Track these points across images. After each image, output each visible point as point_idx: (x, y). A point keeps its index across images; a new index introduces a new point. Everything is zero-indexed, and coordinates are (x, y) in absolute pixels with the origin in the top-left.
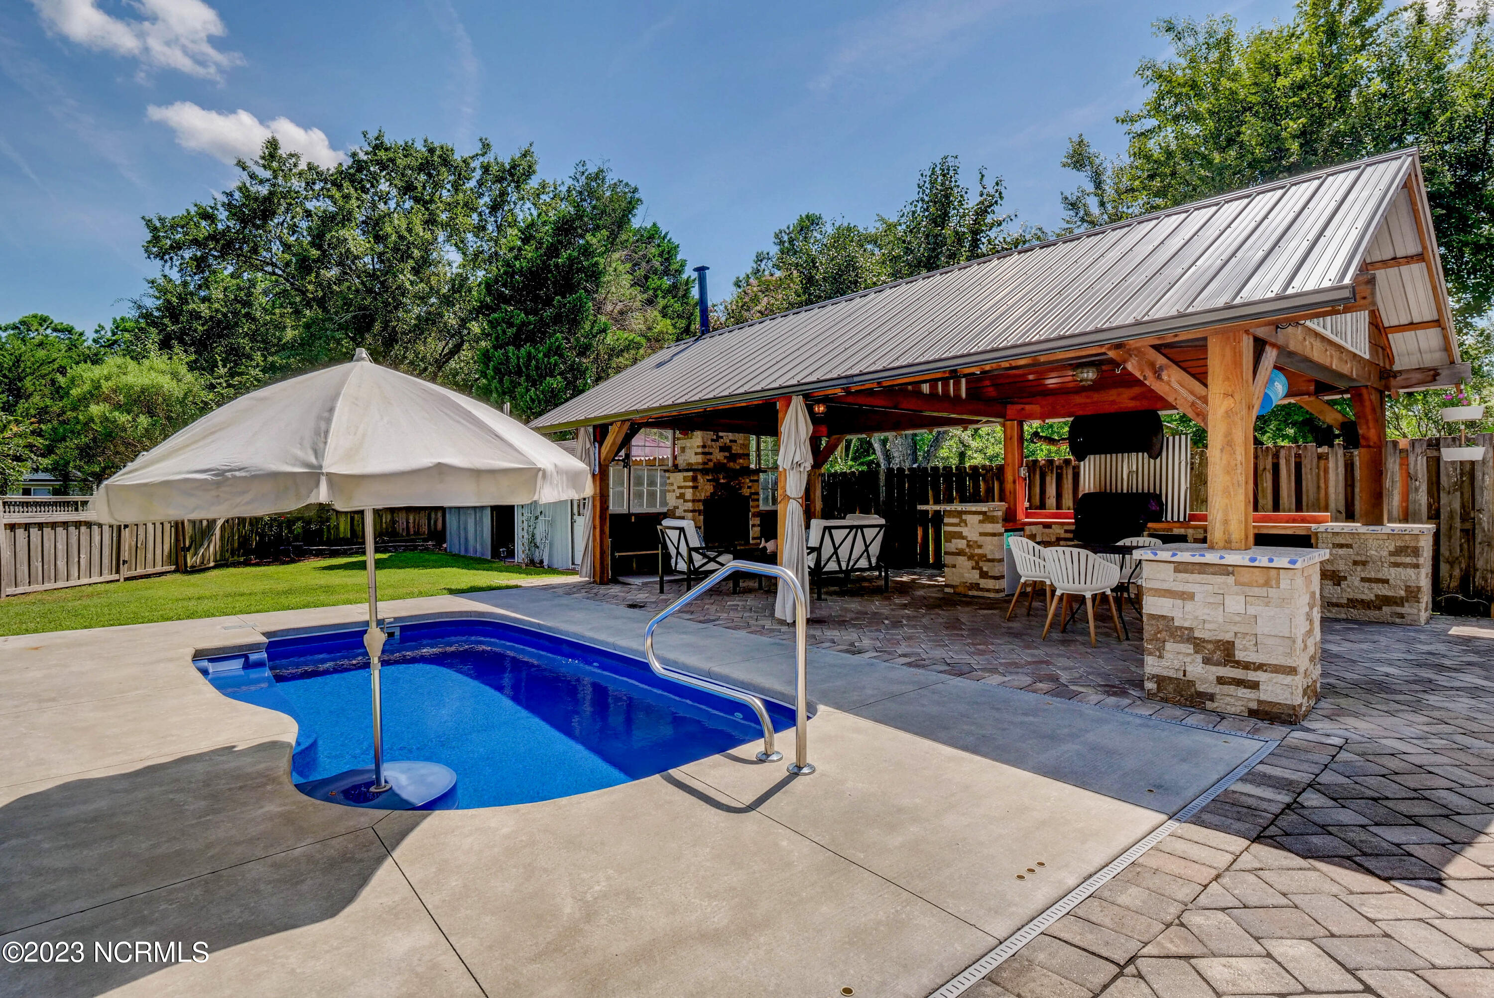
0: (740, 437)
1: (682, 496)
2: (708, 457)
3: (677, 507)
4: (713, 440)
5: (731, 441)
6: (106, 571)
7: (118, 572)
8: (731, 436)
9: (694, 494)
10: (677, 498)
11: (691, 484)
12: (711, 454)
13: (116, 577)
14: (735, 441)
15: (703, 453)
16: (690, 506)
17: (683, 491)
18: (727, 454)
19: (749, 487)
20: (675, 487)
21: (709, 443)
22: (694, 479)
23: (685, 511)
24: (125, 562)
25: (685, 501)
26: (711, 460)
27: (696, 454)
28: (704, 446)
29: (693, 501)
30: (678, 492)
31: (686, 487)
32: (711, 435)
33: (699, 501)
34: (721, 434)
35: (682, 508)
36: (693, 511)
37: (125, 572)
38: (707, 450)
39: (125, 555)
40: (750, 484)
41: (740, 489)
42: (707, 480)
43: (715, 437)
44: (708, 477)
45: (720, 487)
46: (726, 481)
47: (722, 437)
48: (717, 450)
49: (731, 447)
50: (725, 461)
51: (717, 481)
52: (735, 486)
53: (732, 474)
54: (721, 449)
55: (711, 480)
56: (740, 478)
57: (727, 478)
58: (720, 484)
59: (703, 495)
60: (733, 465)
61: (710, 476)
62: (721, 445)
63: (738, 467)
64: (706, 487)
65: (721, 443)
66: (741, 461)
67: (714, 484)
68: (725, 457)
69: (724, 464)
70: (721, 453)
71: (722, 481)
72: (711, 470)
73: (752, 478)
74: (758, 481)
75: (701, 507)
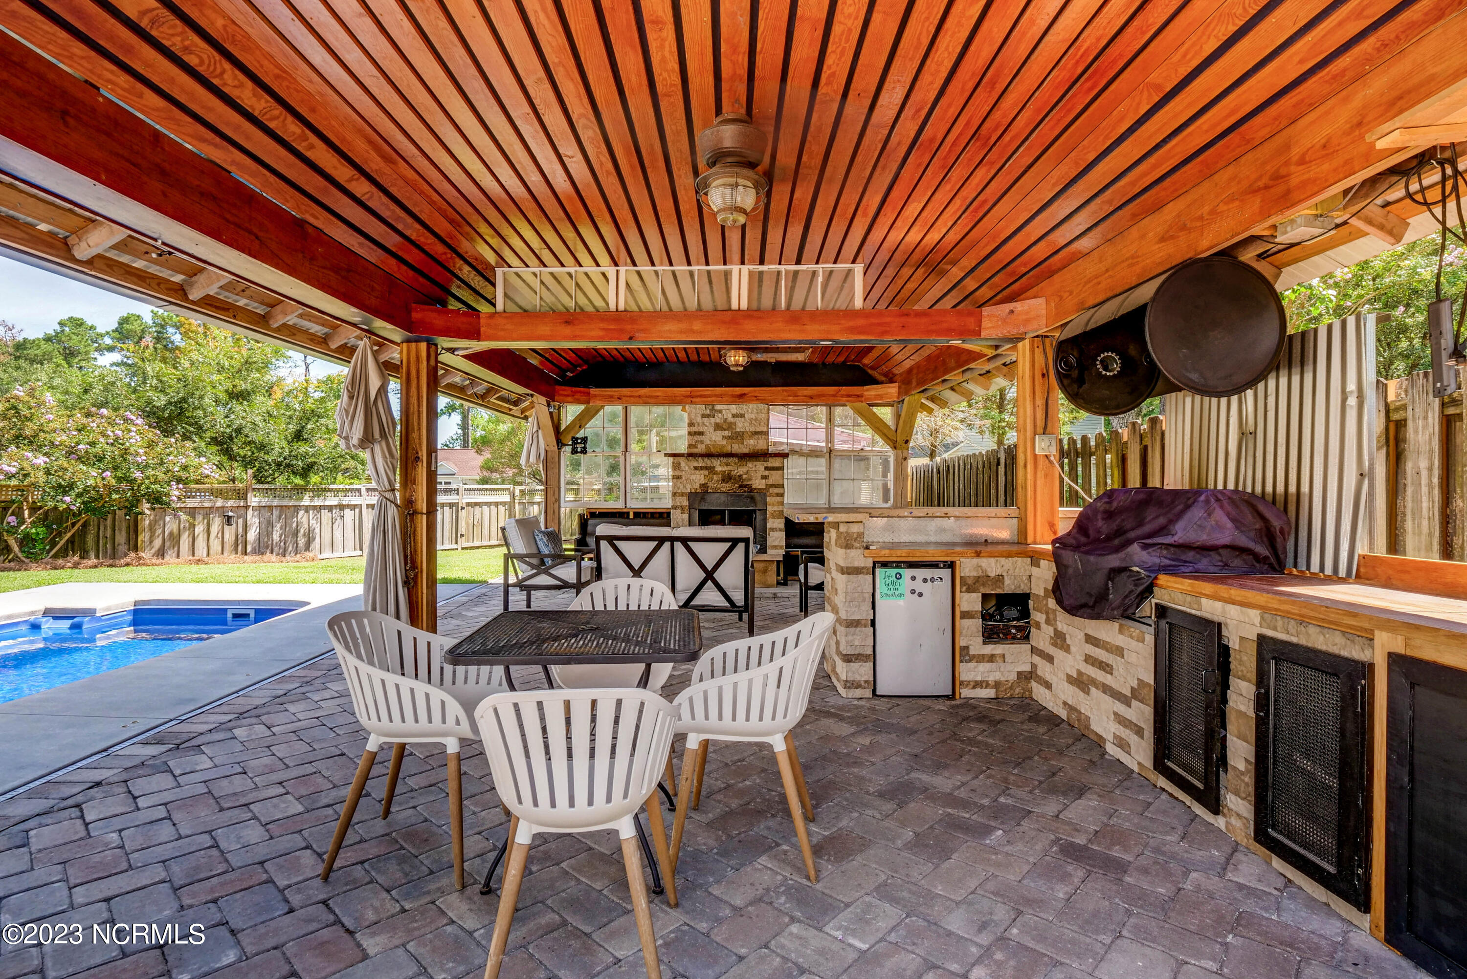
0: (750, 410)
2: (699, 438)
4: (703, 416)
5: (735, 416)
6: (446, 541)
7: (456, 543)
8: (734, 409)
9: (674, 486)
11: (671, 473)
12: (701, 433)
13: (455, 546)
14: (742, 416)
15: (690, 434)
18: (727, 433)
19: (765, 477)
21: (699, 419)
22: (676, 468)
24: (462, 536)
26: (702, 442)
28: (691, 424)
29: (673, 495)
32: (700, 409)
33: (683, 495)
34: (718, 407)
37: (463, 542)
38: (695, 429)
39: (462, 530)
40: (767, 473)
41: (750, 479)
42: (696, 468)
43: (708, 412)
44: (696, 464)
45: (715, 478)
46: (725, 468)
47: (720, 411)
48: (712, 429)
49: (735, 424)
50: (725, 442)
51: (711, 469)
52: (740, 476)
53: (736, 460)
54: (718, 427)
55: (701, 468)
56: (750, 464)
57: (727, 465)
58: (716, 473)
59: (689, 487)
60: (737, 448)
61: (700, 463)
62: (718, 421)
63: (746, 451)
64: (693, 477)
65: (718, 419)
66: (752, 442)
67: (706, 472)
68: (724, 437)
69: (723, 446)
70: (719, 433)
71: (719, 469)
72: (703, 456)
73: (770, 465)
74: (781, 468)
75: (686, 503)
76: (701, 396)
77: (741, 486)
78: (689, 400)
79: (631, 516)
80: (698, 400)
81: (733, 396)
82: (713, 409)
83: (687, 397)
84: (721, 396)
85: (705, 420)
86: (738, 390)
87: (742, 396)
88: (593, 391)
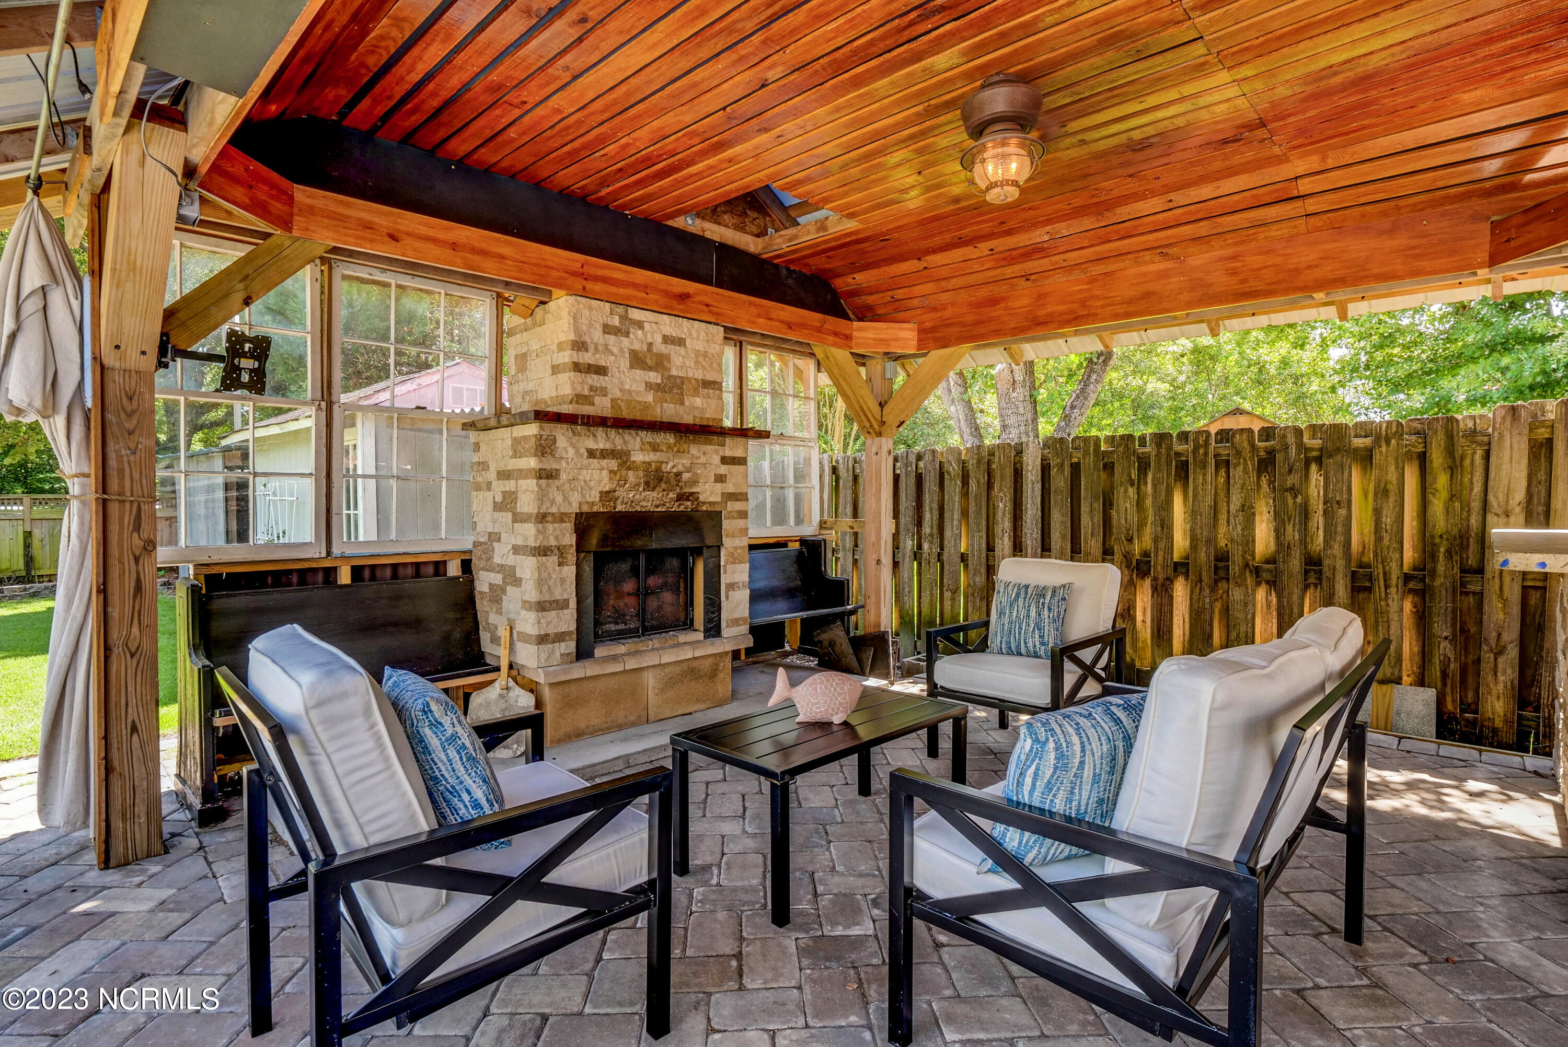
0: (695, 331)
1: (507, 503)
2: (595, 380)
3: (495, 537)
4: (607, 329)
5: (666, 339)
8: (668, 325)
9: (542, 496)
10: (497, 507)
11: (532, 463)
12: (601, 370)
14: (680, 342)
15: (577, 367)
16: (528, 533)
17: (510, 485)
18: (654, 377)
19: (720, 479)
20: (491, 475)
21: (597, 335)
22: (544, 448)
23: (516, 550)
25: (518, 518)
26: (603, 392)
27: (556, 370)
28: (579, 345)
29: (542, 518)
30: (499, 487)
31: (521, 474)
32: (602, 312)
33: (561, 518)
34: (635, 314)
35: (508, 541)
36: (542, 551)
38: (587, 358)
40: (723, 469)
41: (695, 482)
42: (591, 454)
43: (616, 321)
44: (591, 444)
45: (632, 476)
46: (651, 457)
47: (640, 325)
48: (625, 363)
49: (668, 358)
50: (650, 398)
51: (621, 456)
52: (678, 474)
53: (670, 438)
54: (637, 360)
55: (604, 454)
56: (694, 450)
57: (655, 448)
58: (632, 467)
59: (575, 498)
60: (669, 411)
61: (601, 440)
62: (637, 346)
63: (688, 419)
64: (585, 475)
65: (636, 341)
66: (698, 401)
67: (613, 464)
68: (649, 386)
69: (646, 406)
70: (638, 374)
71: (638, 457)
72: (602, 422)
73: (728, 453)
74: (742, 461)
75: (570, 539)
76: (604, 280)
77: (681, 498)
78: (579, 283)
79: (345, 577)
80: (598, 287)
81: (667, 294)
82: (624, 318)
83: (574, 274)
84: (645, 288)
85: (611, 339)
86: (679, 285)
87: (684, 297)
88: (302, 194)
